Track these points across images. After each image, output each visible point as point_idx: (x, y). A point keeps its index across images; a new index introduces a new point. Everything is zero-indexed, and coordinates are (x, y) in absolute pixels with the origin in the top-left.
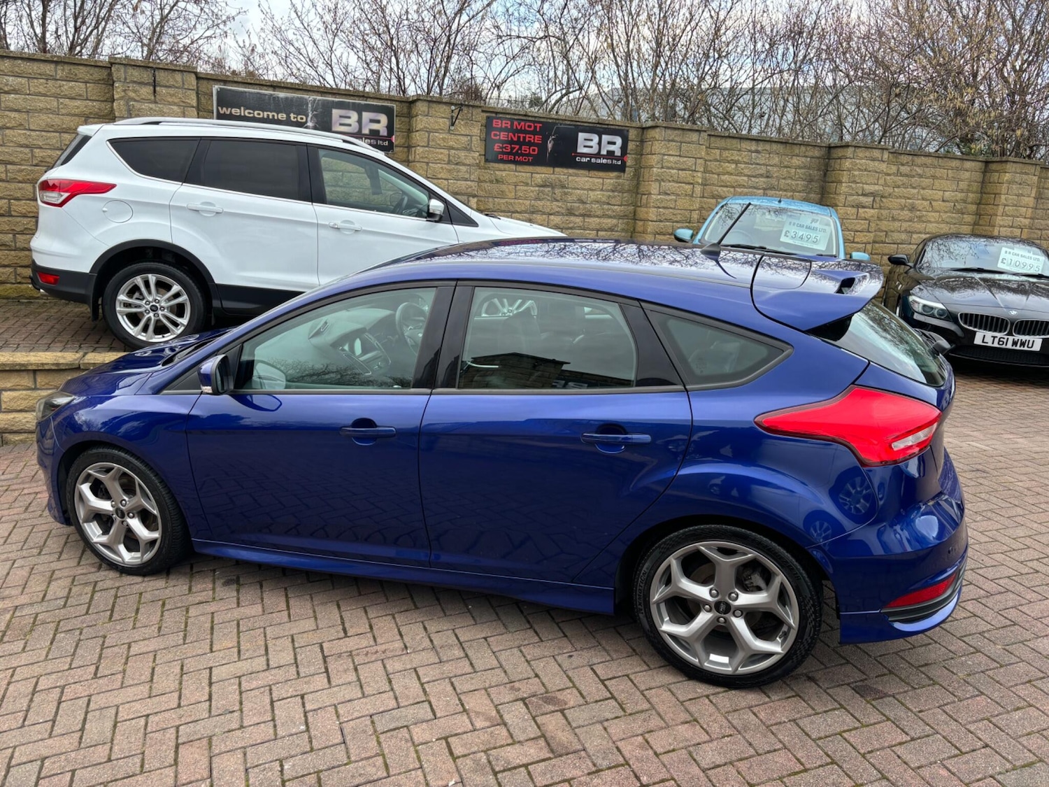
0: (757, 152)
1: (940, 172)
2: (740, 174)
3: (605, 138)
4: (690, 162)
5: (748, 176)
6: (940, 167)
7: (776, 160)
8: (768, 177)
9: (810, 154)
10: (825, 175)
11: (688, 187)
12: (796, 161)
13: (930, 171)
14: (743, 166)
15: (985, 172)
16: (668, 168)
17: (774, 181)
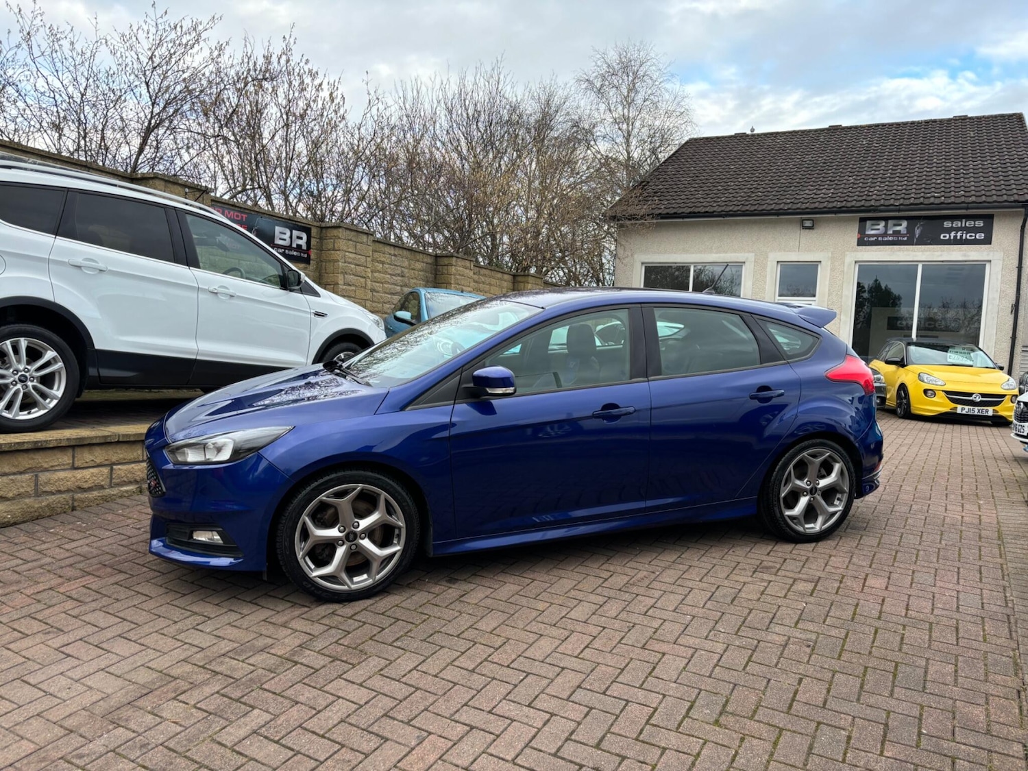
0: (395, 255)
1: (493, 281)
2: (386, 273)
3: (295, 233)
4: (363, 259)
5: (391, 275)
6: (493, 277)
7: (406, 263)
8: (402, 276)
9: (425, 260)
10: (435, 278)
11: (362, 280)
12: (419, 265)
13: (487, 280)
14: (387, 266)
15: (514, 283)
16: (350, 263)
17: (406, 280)
